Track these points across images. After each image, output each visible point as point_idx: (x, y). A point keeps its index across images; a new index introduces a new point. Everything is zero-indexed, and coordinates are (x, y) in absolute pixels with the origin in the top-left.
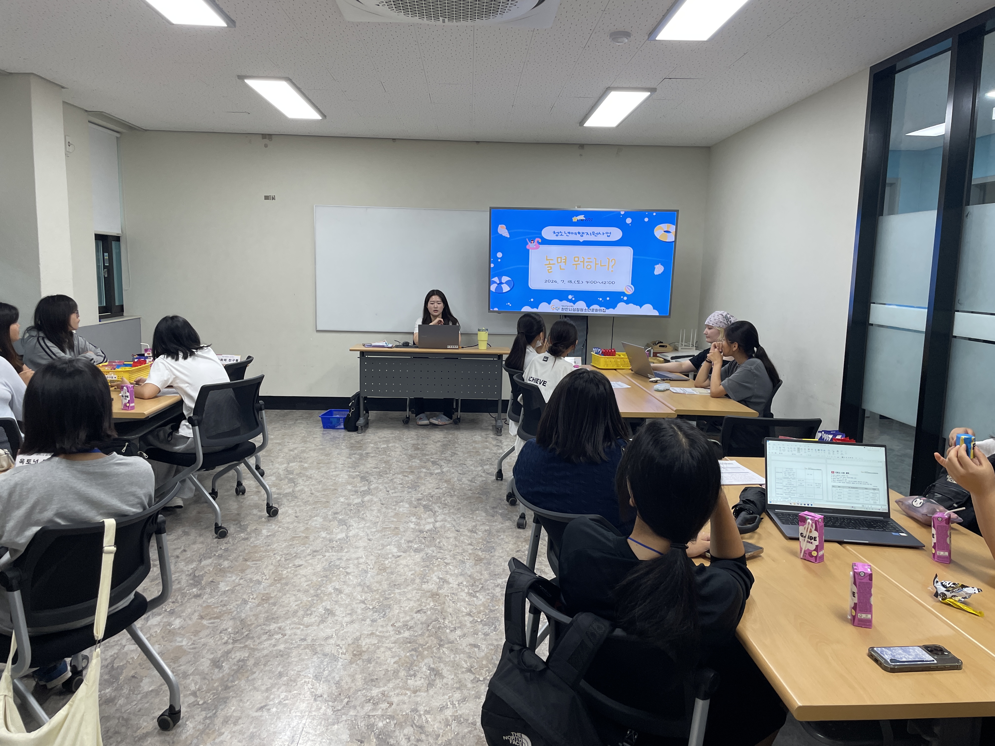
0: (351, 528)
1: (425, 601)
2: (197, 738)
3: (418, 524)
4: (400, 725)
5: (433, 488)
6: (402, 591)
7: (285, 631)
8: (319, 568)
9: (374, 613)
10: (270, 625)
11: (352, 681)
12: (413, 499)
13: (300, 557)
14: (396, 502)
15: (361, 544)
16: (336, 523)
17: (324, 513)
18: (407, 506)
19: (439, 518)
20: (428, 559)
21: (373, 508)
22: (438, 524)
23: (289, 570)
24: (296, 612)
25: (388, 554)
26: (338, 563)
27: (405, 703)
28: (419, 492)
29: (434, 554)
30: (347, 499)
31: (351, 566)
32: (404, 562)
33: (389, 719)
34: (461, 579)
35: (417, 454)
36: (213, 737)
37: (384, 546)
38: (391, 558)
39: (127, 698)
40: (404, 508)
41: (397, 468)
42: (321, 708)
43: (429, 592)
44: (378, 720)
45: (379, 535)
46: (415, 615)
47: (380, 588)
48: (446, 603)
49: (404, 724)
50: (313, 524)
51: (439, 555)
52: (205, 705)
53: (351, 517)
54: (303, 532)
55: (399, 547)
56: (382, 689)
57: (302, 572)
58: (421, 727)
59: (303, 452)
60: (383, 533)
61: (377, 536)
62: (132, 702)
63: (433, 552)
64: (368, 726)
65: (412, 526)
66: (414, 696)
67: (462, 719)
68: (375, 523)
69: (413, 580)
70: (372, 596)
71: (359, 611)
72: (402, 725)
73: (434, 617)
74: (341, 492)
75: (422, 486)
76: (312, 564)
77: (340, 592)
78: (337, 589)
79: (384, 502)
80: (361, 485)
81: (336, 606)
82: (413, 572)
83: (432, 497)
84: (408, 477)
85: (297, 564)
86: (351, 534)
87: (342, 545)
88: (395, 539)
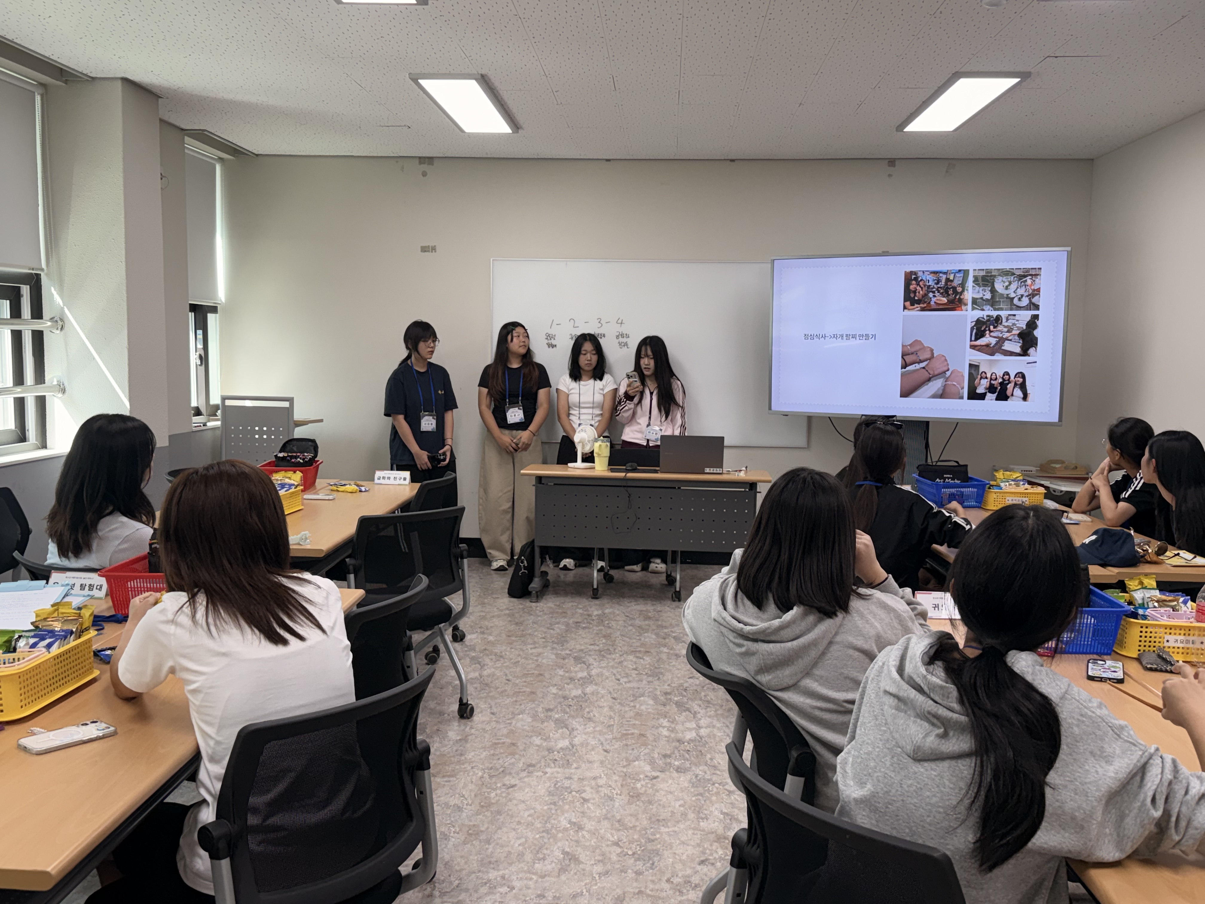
0: (575, 733)
3: (673, 730)
5: (684, 676)
6: (671, 829)
7: (512, 882)
8: (542, 790)
9: (636, 861)
10: (488, 873)
12: (658, 693)
13: (510, 774)
14: (634, 696)
15: (595, 756)
16: (552, 725)
17: (531, 708)
18: (651, 702)
19: (703, 722)
20: (698, 782)
21: (601, 704)
23: (498, 792)
24: (521, 855)
25: (637, 774)
26: (567, 783)
28: (665, 682)
29: (708, 777)
30: (560, 690)
31: (588, 789)
32: (663, 786)
35: (649, 625)
37: (629, 762)
38: (644, 780)
40: (647, 705)
41: (624, 645)
43: (713, 833)
45: (617, 745)
46: (699, 868)
47: (637, 824)
50: (519, 725)
51: (714, 778)
53: (573, 717)
54: (507, 736)
55: (652, 762)
57: (519, 795)
59: (483, 618)
60: (624, 742)
61: (616, 746)
63: (705, 773)
65: (665, 732)
68: (609, 726)
69: (684, 815)
70: (627, 836)
71: (614, 858)
74: (550, 679)
75: (667, 674)
76: (529, 784)
77: (580, 828)
78: (574, 823)
79: (615, 695)
80: (577, 669)
81: (579, 849)
82: (681, 802)
83: (685, 690)
84: (644, 659)
85: (507, 783)
86: (576, 741)
87: (568, 757)
88: (644, 751)
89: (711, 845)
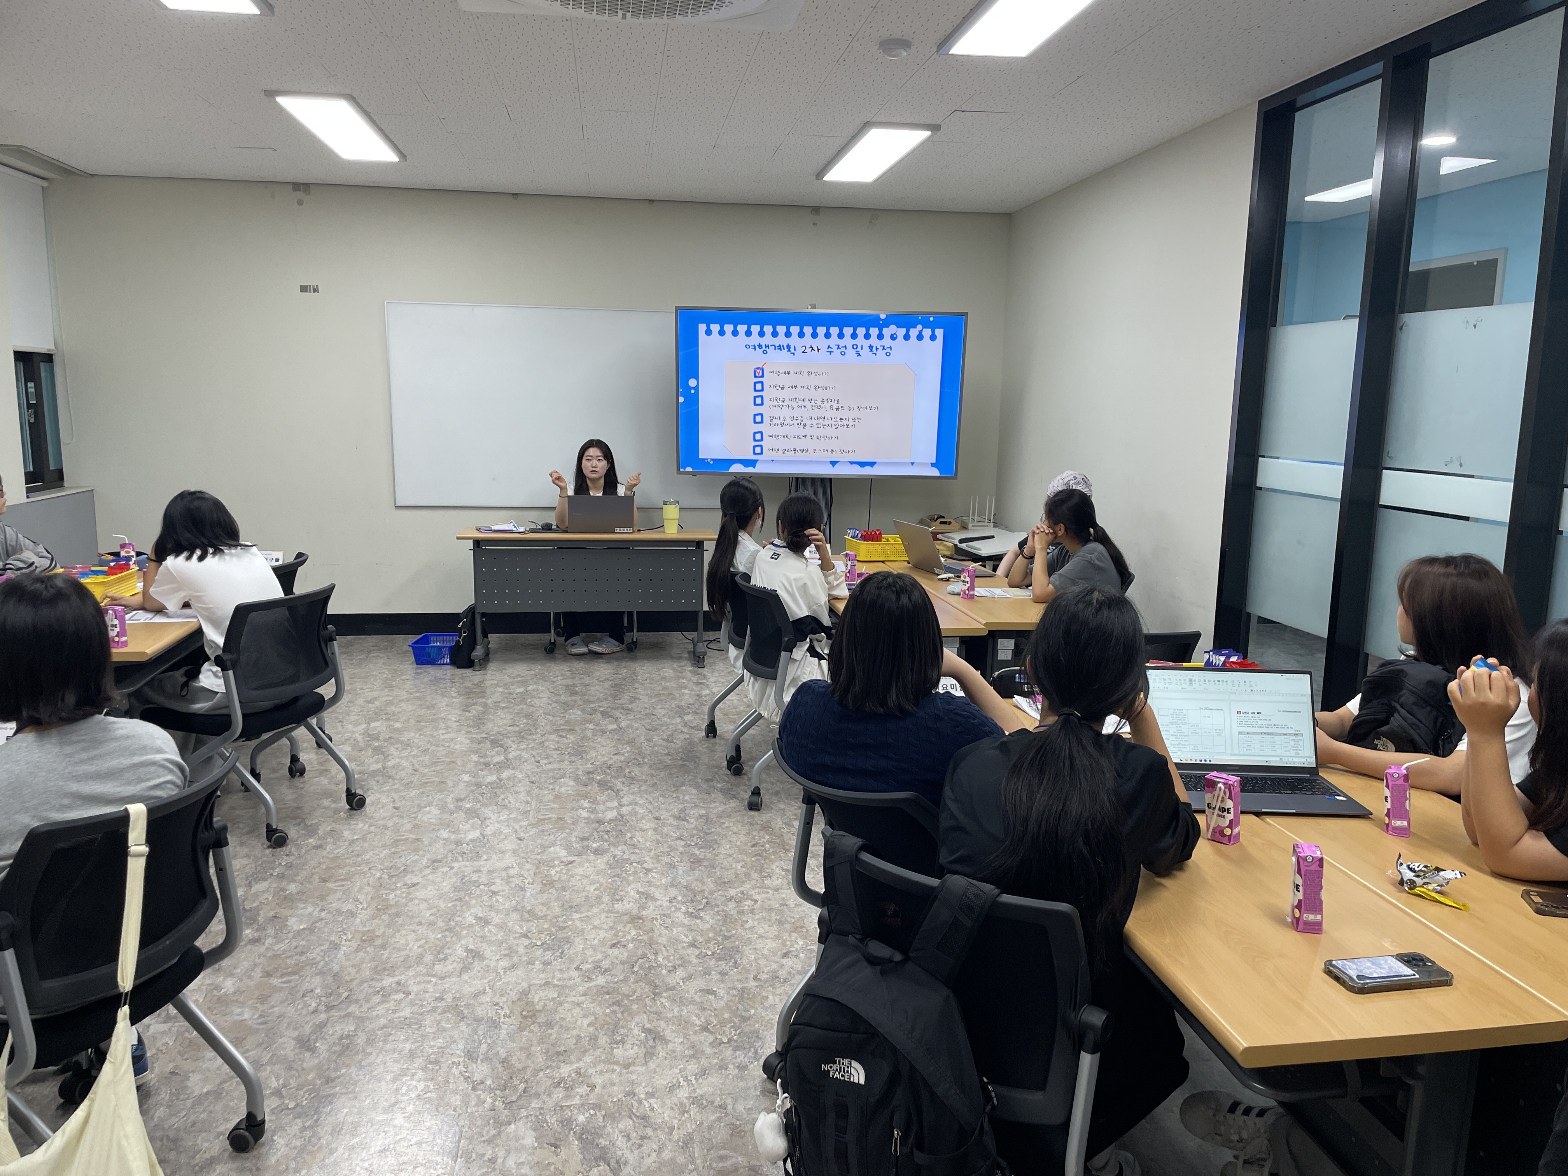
0: (487, 822)
1: (623, 929)
2: (295, 1159)
3: (593, 811)
4: (611, 1117)
5: (609, 753)
6: (584, 915)
7: (408, 987)
8: (446, 886)
9: (544, 951)
10: (382, 980)
11: (528, 1056)
12: (580, 773)
13: (413, 872)
14: (554, 778)
15: (508, 845)
16: (462, 815)
17: (439, 800)
18: (572, 783)
19: (625, 800)
20: (617, 863)
21: (518, 789)
22: (625, 810)
23: (398, 892)
24: (420, 957)
25: (553, 860)
26: (475, 877)
27: (614, 1084)
28: (588, 760)
29: (625, 857)
30: (474, 777)
31: (498, 880)
32: (580, 871)
33: (593, 1109)
34: (673, 892)
35: (575, 701)
36: (320, 1156)
37: (544, 848)
38: (559, 866)
39: (169, 1107)
40: (568, 786)
41: (546, 724)
42: (484, 1101)
43: (626, 914)
44: (576, 1111)
45: (534, 831)
46: (610, 951)
47: (549, 912)
48: (655, 929)
49: (617, 1115)
50: (425, 818)
51: (633, 858)
52: (299, 1109)
53: (486, 805)
54: (410, 832)
55: (568, 847)
56: (574, 1066)
57: (420, 894)
58: (644, 1118)
59: (389, 703)
60: (540, 828)
61: (531, 833)
62: (178, 1112)
63: (624, 852)
64: (562, 1122)
65: (585, 814)
66: (628, 1073)
67: (704, 1102)
68: (525, 813)
69: (599, 898)
70: (538, 926)
71: (521, 950)
72: (615, 1117)
73: (639, 952)
74: (463, 766)
75: (591, 752)
76: (433, 882)
77: (486, 922)
78: (480, 918)
79: (534, 779)
80: (492, 753)
81: (484, 945)
82: (597, 885)
83: (609, 768)
84: (567, 738)
85: (409, 882)
86: (488, 831)
87: (478, 849)
88: (561, 835)
89: (624, 927)
